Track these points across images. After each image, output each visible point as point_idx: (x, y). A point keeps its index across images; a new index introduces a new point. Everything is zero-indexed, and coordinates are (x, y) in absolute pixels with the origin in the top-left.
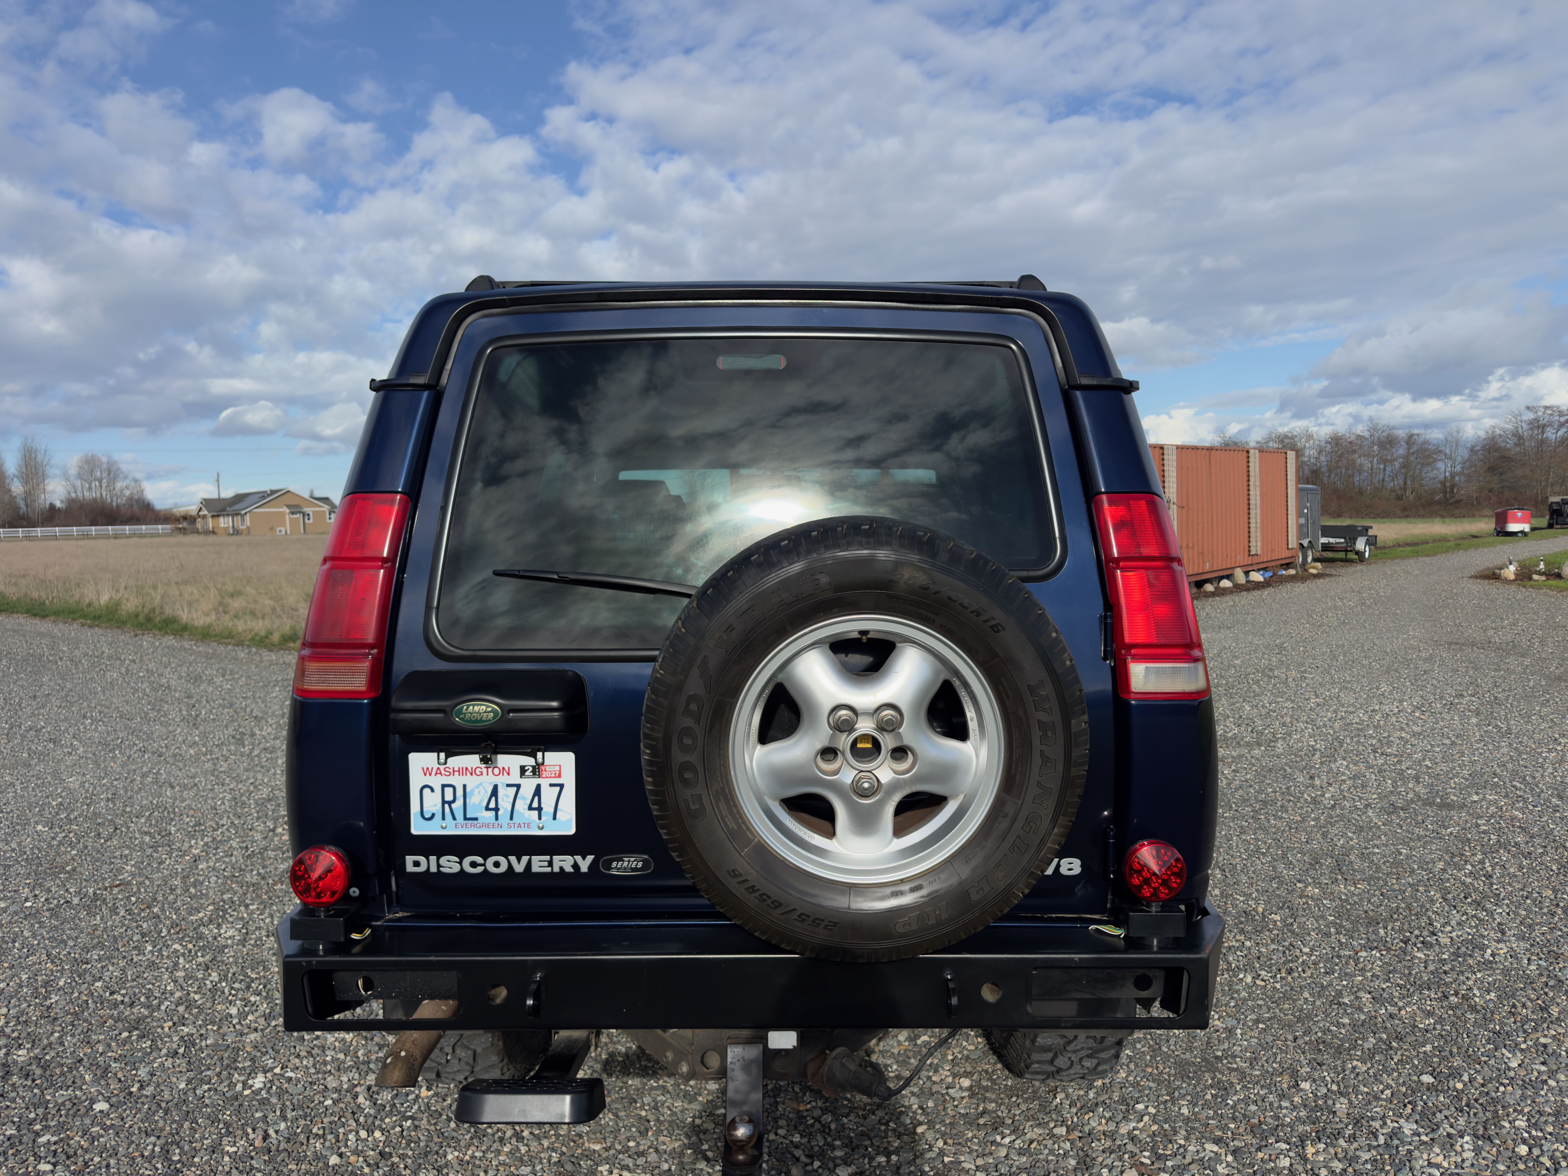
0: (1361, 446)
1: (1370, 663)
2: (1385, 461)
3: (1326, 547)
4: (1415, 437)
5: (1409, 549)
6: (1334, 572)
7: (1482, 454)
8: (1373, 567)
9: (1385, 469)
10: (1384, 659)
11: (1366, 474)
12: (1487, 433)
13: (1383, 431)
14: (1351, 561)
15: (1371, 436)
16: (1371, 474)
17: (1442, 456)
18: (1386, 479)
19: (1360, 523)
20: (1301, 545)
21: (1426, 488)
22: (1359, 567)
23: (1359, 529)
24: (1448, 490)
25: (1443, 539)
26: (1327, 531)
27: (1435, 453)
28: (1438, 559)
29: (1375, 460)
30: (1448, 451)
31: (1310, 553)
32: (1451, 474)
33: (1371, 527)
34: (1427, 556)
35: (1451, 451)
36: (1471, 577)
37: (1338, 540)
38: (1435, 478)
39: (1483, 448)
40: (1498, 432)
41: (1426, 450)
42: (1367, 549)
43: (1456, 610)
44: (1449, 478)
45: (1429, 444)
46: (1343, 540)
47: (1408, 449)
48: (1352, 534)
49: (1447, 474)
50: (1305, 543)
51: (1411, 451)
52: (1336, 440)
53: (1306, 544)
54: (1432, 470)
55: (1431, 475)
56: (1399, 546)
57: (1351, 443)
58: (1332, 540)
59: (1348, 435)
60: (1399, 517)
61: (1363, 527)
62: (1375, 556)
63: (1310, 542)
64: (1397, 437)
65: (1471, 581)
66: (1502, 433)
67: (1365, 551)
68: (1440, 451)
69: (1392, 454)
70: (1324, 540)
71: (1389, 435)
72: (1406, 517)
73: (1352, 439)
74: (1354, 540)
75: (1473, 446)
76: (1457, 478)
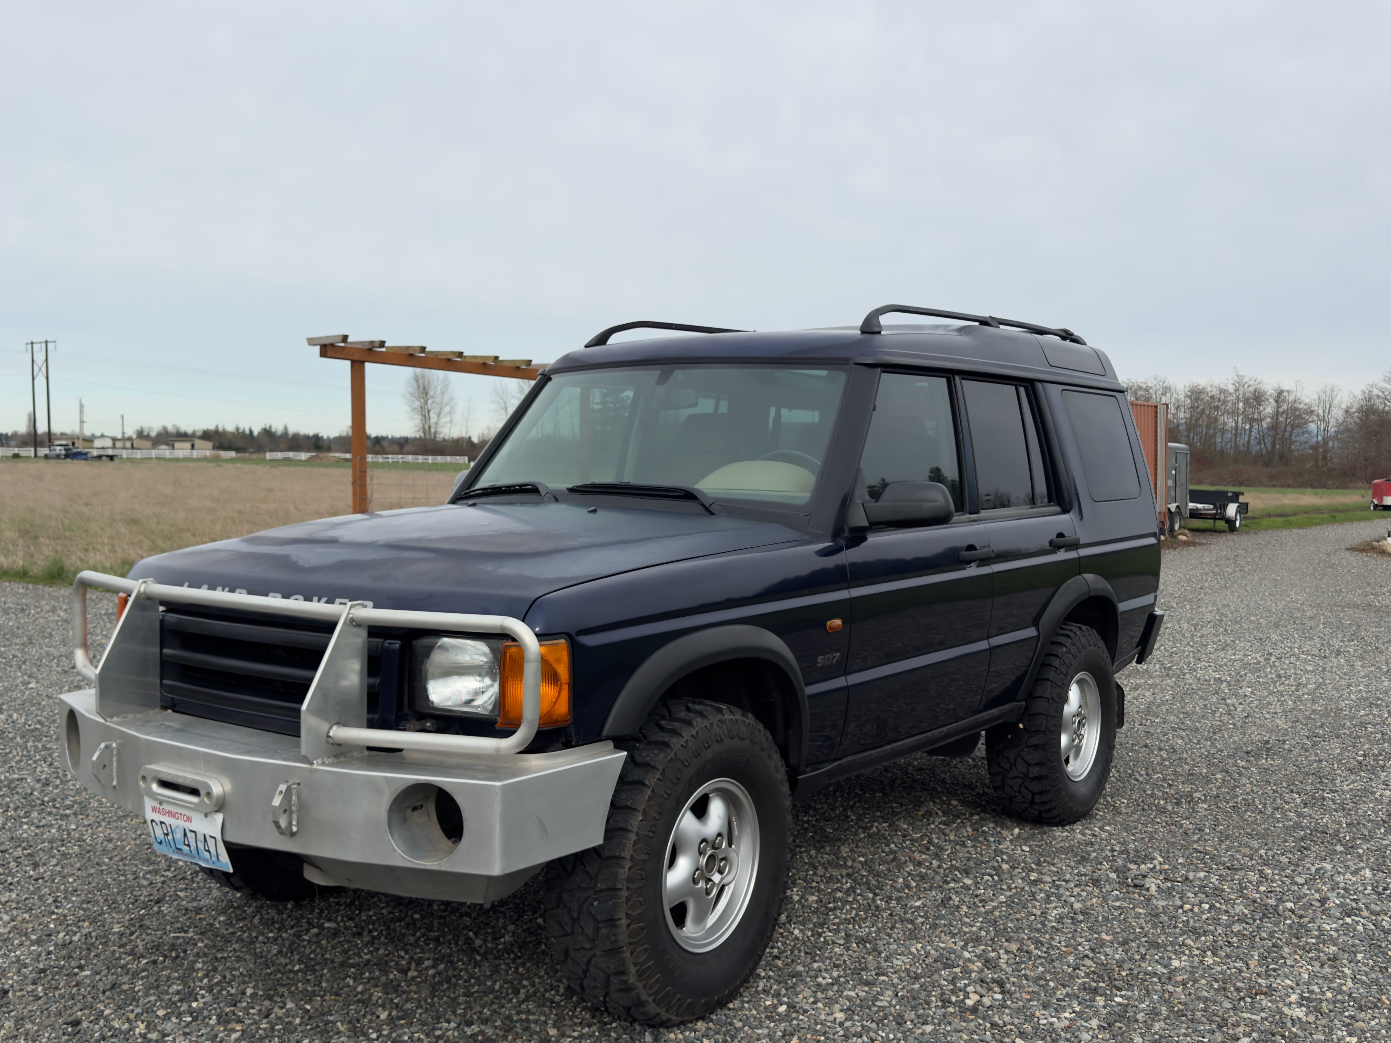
0: (1225, 402)
1: (1258, 620)
2: (1252, 421)
3: (1195, 514)
4: (1285, 394)
5: (1280, 519)
6: (1204, 541)
7: (1357, 417)
8: (1244, 538)
9: (1251, 430)
10: (1271, 616)
11: (1229, 435)
12: (1364, 392)
13: (1249, 386)
14: (1221, 532)
15: (1236, 390)
16: (1236, 435)
17: (1315, 418)
18: (1252, 442)
19: (1231, 489)
20: (1169, 510)
21: (1296, 453)
22: (1230, 536)
23: (1230, 494)
24: (1321, 457)
25: (1318, 510)
26: (1196, 496)
27: (1307, 413)
28: (1312, 532)
29: (1240, 419)
30: (1321, 412)
31: (1177, 520)
32: (1324, 439)
33: (1243, 494)
34: (1301, 528)
35: (1324, 412)
36: (1348, 549)
37: (1207, 506)
38: (1306, 442)
39: (1360, 410)
40: (1376, 392)
41: (1296, 409)
42: (1238, 517)
43: (1336, 577)
44: (1322, 442)
45: (1300, 403)
46: (1211, 507)
47: (1278, 407)
48: (1221, 500)
49: (1320, 438)
50: (1173, 507)
51: (1281, 410)
52: (1196, 394)
53: (1173, 510)
54: (1303, 433)
55: (1302, 439)
56: (1269, 516)
57: (1212, 397)
58: (1200, 506)
59: (1209, 389)
60: (1267, 486)
61: (1233, 492)
62: (1246, 526)
63: (1178, 507)
64: (1265, 393)
65: (1348, 553)
66: (1380, 394)
67: (1236, 519)
68: (1312, 412)
69: (1260, 413)
70: (1191, 505)
71: (1255, 391)
72: (1274, 486)
73: (1213, 393)
74: (1225, 507)
75: (1349, 408)
76: (1330, 444)
